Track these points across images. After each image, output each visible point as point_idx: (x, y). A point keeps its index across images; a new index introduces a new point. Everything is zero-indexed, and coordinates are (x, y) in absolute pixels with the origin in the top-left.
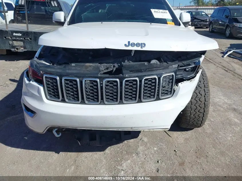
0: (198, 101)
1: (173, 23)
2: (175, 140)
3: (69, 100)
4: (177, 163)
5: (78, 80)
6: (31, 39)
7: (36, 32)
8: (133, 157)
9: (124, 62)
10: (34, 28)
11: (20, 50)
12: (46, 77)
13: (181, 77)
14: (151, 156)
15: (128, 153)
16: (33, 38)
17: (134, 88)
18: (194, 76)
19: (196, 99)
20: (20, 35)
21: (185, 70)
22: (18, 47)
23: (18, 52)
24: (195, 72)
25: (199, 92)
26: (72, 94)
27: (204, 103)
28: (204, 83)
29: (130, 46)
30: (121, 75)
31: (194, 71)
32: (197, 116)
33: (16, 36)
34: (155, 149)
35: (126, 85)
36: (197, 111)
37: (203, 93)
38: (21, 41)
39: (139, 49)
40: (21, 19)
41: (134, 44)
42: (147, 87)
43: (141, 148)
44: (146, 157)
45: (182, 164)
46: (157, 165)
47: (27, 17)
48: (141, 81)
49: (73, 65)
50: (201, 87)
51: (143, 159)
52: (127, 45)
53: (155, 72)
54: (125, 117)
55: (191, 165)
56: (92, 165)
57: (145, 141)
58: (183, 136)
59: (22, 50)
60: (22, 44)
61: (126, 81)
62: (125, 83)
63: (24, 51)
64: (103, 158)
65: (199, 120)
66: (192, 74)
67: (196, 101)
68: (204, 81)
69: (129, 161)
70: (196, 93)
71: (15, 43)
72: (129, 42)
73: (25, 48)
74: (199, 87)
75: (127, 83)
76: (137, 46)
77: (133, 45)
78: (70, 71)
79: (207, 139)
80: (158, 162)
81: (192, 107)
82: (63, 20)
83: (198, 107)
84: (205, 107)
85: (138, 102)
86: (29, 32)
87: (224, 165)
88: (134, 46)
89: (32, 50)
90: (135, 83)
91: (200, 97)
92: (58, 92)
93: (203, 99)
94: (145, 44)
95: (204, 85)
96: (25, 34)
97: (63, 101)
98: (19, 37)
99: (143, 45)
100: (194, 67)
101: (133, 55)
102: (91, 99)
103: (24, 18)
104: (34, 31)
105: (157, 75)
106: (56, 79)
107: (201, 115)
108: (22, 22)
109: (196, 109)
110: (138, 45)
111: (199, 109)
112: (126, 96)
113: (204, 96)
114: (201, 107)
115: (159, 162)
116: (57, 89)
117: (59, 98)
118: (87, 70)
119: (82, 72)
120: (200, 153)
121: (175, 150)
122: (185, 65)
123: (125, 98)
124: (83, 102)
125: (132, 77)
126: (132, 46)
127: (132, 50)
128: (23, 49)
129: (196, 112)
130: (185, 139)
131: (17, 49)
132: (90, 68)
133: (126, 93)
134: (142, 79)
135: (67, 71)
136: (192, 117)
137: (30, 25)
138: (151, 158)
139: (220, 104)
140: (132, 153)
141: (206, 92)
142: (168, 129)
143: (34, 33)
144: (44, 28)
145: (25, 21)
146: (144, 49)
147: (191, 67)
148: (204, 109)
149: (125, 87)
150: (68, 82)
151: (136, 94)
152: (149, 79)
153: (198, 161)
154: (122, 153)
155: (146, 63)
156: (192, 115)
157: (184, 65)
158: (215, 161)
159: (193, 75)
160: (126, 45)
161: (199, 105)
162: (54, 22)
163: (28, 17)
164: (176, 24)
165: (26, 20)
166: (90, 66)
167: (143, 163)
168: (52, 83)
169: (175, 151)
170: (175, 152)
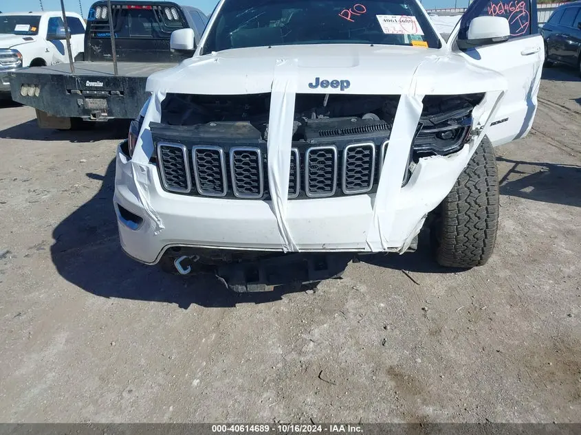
0: (473, 204)
1: (426, 43)
2: (427, 289)
3: (205, 190)
4: (425, 330)
5: (221, 151)
6: (122, 93)
7: (135, 78)
8: (335, 318)
9: (309, 117)
10: (130, 69)
11: (101, 117)
12: (162, 147)
13: (428, 149)
14: (372, 318)
15: (323, 312)
16: (126, 92)
17: (329, 166)
18: (459, 148)
19: (468, 200)
20: (101, 84)
21: (438, 135)
22: (96, 112)
23: (94, 123)
24: (460, 141)
25: (475, 186)
26: (211, 178)
27: (487, 208)
28: (485, 167)
29: (320, 86)
30: (303, 141)
31: (459, 138)
32: (471, 237)
33: (91, 88)
34: (382, 305)
35: (312, 160)
36: (471, 225)
37: (483, 187)
38: (103, 97)
39: (337, 91)
40: (99, 51)
41: (328, 82)
42: (353, 164)
43: (351, 304)
44: (360, 318)
45: (436, 333)
46: (384, 334)
47: (113, 47)
48: (341, 153)
49: (212, 124)
50: (478, 176)
51: (354, 323)
52: (314, 84)
53: (369, 135)
54: (309, 222)
55: (455, 334)
56: (250, 332)
57: (362, 291)
58: (445, 283)
59: (103, 117)
60: (103, 104)
61: (313, 152)
62: (310, 157)
63: (109, 120)
64: (273, 320)
65: (476, 245)
66: (454, 144)
67: (469, 203)
68: (486, 163)
69: (325, 325)
70: (468, 188)
71: (91, 103)
72: (317, 79)
73: (110, 113)
74: (476, 174)
75: (314, 156)
76: (332, 86)
77: (325, 84)
78: (206, 136)
79: (497, 289)
80: (385, 328)
81: (460, 218)
82: (190, 47)
83: (473, 216)
84: (488, 217)
85: (336, 195)
86: (120, 77)
87: (525, 335)
88: (327, 86)
89: (126, 118)
90: (330, 156)
91: (476, 196)
92: (184, 176)
93: (483, 200)
94: (348, 83)
95: (487, 171)
96: (111, 82)
97: (194, 193)
98: (97, 89)
99: (345, 84)
100: (457, 130)
101: (325, 105)
102: (246, 189)
103: (107, 48)
104: (128, 75)
105: (373, 140)
106: (181, 150)
107: (481, 234)
108: (102, 59)
109: (469, 221)
110: (334, 84)
111: (475, 223)
112: (313, 183)
113: (486, 194)
114: (479, 218)
115: (388, 327)
116: (183, 170)
117: (186, 187)
118: (238, 132)
119: (228, 136)
120: (476, 313)
121: (423, 307)
122: (435, 125)
123: (311, 186)
124: (231, 195)
125: (323, 145)
126: (322, 86)
127: (325, 95)
128: (106, 114)
129: (469, 228)
130: (449, 288)
131: (94, 116)
132: (244, 129)
133: (313, 177)
134: (344, 148)
135: (202, 135)
136: (462, 239)
137: (120, 64)
138: (371, 321)
139: (538, 221)
140: (332, 312)
141: (490, 184)
142: (396, 248)
143: (130, 79)
144: (149, 68)
145: (109, 55)
146: (347, 91)
147: (451, 130)
148: (486, 221)
149: (310, 164)
150: (203, 155)
151: (332, 179)
152: (358, 149)
153: (472, 327)
154: (312, 311)
155: (353, 120)
156: (462, 235)
157: (432, 125)
158: (506, 327)
159: (455, 146)
160: (311, 85)
161: (474, 212)
162: (173, 51)
163: (117, 46)
164: (430, 46)
165: (111, 53)
166: (244, 126)
167: (352, 330)
168: (175, 165)
169: (423, 309)
170: (423, 312)
